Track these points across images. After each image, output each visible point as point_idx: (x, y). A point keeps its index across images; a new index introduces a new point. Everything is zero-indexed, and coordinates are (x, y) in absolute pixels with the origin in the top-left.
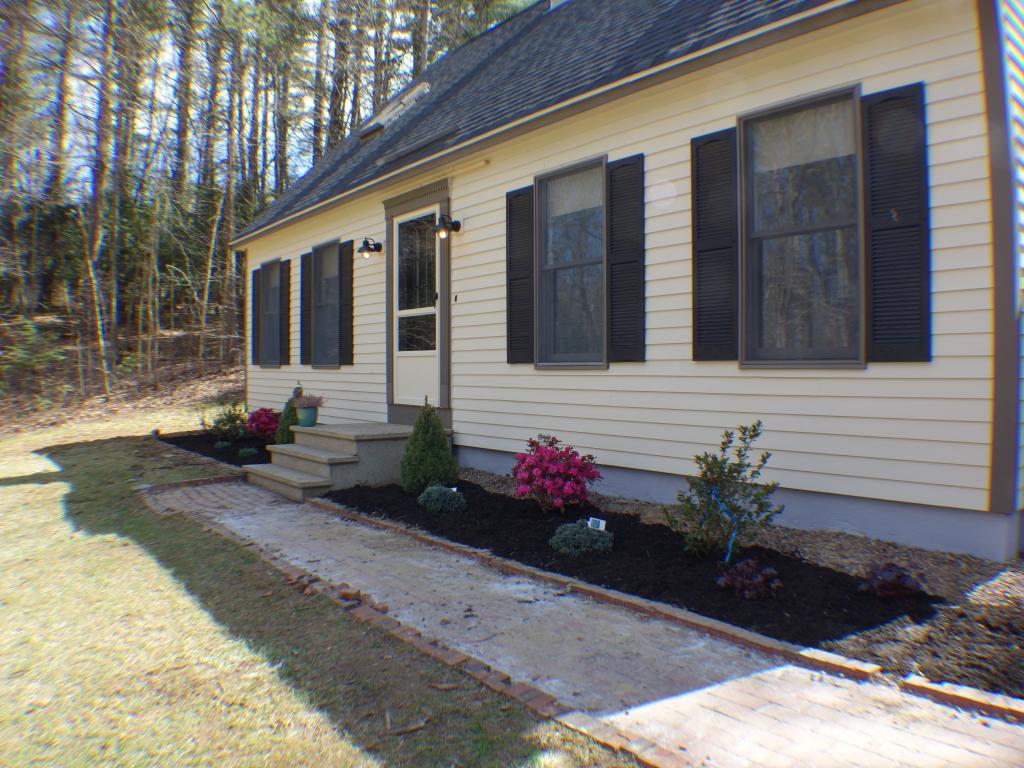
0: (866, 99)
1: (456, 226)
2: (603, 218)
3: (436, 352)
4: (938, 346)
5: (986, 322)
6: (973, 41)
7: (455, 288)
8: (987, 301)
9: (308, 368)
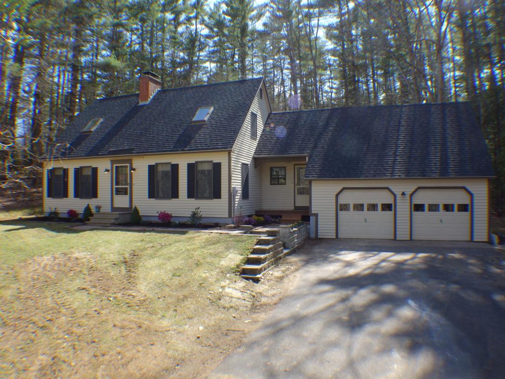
0: (214, 163)
1: (134, 170)
2: (171, 173)
3: (128, 196)
4: (222, 197)
5: (227, 194)
6: (227, 158)
7: (133, 182)
8: (227, 191)
9: (78, 199)
